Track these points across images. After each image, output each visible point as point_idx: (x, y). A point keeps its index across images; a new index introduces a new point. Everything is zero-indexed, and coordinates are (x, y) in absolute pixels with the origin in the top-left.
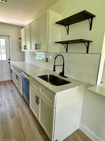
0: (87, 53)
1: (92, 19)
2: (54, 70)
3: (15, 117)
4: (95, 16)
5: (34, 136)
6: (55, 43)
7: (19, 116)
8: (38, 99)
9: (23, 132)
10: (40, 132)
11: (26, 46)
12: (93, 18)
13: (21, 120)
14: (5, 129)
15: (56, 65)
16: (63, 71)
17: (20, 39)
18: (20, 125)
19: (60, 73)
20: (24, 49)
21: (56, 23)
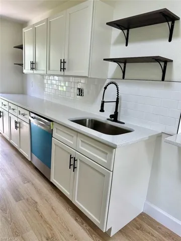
0: (163, 79)
1: (173, 23)
2: (102, 110)
3: (24, 199)
4: (178, 19)
5: (67, 227)
6: (104, 60)
7: (31, 197)
8: (75, 160)
9: (46, 222)
10: (76, 220)
11: (35, 63)
12: (176, 21)
13: (36, 203)
14: (9, 219)
15: (105, 100)
16: (116, 113)
17: (21, 47)
18: (38, 211)
19: (111, 116)
20: (32, 69)
21: (107, 24)
